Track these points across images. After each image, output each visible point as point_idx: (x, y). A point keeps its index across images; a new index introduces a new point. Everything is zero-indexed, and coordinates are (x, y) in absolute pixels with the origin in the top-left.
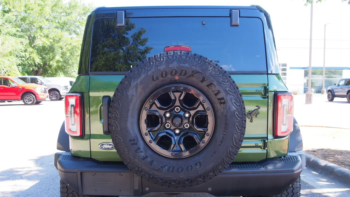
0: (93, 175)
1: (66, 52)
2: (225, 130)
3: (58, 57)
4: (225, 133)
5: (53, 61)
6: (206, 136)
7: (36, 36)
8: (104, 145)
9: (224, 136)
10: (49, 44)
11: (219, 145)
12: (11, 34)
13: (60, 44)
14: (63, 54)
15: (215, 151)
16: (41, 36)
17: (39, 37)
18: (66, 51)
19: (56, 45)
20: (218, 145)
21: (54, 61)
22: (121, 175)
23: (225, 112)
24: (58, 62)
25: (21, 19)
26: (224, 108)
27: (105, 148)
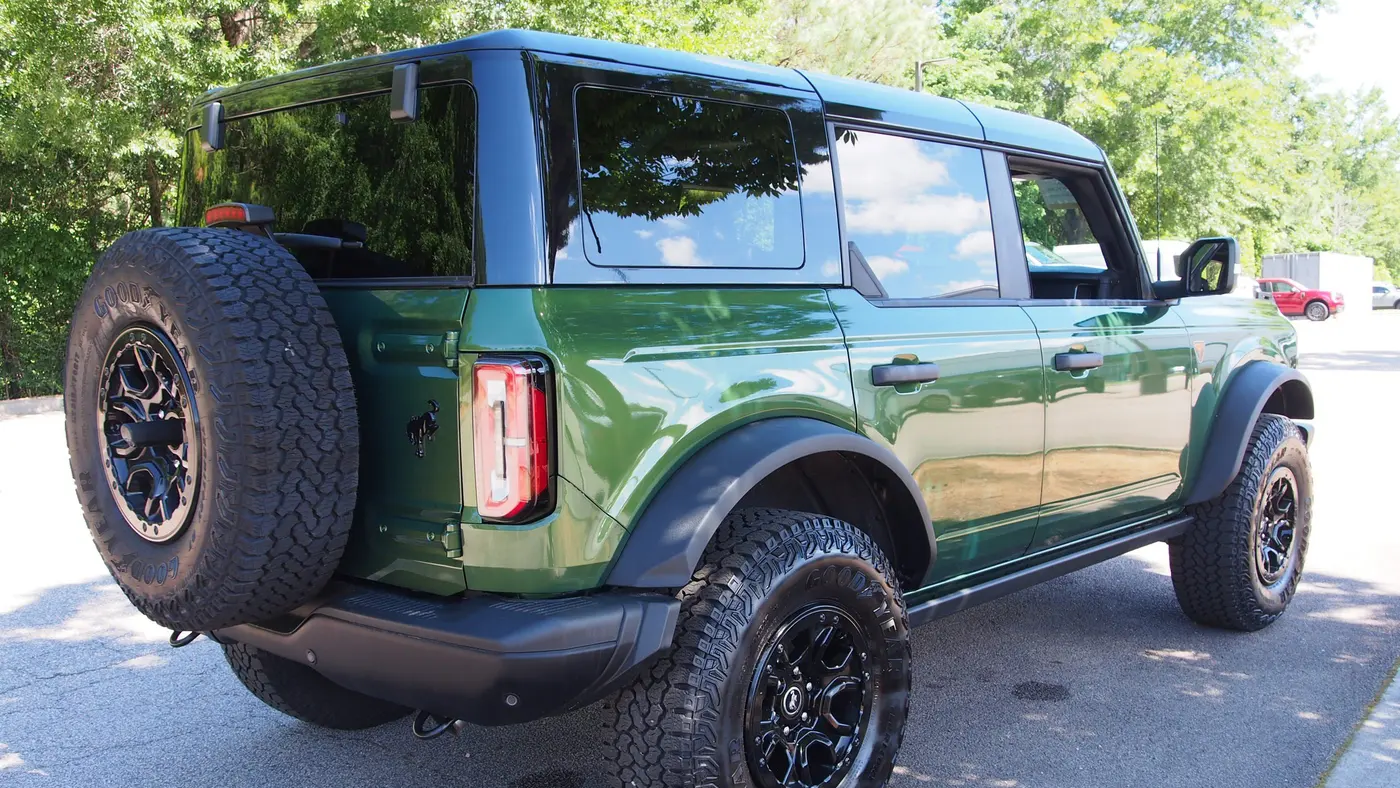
1: (1179, 137)
3: (1146, 163)
5: (1127, 176)
7: (1068, 84)
10: (1113, 110)
12: (980, 86)
13: (1160, 109)
14: (1170, 147)
16: (1089, 83)
17: (1081, 88)
18: (1180, 133)
19: (1144, 111)
21: (1130, 179)
24: (1146, 179)
25: (1023, 27)
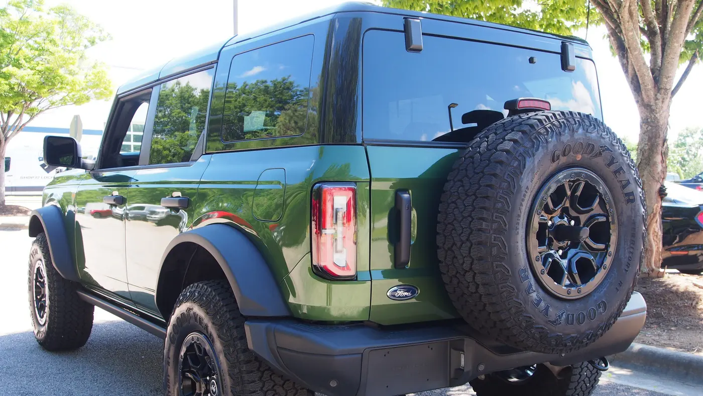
0: (385, 355)
2: (632, 245)
4: (632, 250)
6: (607, 256)
8: (398, 292)
9: (631, 255)
11: (626, 270)
15: (620, 281)
20: (624, 271)
22: (430, 348)
23: (633, 215)
26: (632, 208)
27: (399, 297)
